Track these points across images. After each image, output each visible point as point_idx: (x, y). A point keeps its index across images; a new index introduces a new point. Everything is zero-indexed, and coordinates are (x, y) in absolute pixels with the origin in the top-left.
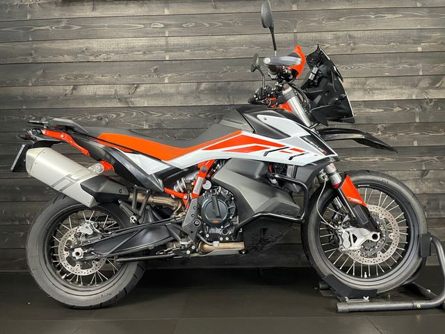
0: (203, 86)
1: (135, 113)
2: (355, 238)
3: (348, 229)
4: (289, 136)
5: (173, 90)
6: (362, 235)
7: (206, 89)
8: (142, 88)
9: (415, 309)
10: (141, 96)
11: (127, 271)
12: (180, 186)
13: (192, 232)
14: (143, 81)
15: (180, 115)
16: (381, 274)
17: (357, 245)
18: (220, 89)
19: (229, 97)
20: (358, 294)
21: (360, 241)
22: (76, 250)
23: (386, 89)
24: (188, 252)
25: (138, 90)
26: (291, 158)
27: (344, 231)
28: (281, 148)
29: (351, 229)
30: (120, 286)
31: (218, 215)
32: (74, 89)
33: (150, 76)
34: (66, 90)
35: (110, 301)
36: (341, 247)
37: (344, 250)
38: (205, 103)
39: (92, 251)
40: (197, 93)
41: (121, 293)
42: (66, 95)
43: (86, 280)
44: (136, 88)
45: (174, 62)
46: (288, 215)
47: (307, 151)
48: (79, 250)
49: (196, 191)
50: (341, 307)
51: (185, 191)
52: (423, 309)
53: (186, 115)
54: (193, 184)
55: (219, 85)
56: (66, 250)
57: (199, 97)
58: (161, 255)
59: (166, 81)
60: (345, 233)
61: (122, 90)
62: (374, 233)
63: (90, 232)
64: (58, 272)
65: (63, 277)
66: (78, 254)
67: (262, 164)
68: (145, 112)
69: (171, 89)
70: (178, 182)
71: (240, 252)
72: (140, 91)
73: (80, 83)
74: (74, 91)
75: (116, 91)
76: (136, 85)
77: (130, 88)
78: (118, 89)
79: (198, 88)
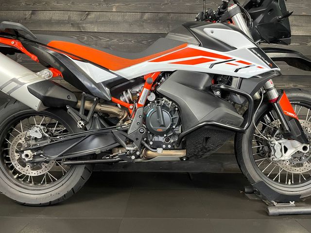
0: (146, 16)
1: (86, 38)
2: (286, 149)
3: (280, 141)
4: (237, 49)
5: (119, 19)
6: (293, 146)
7: (149, 19)
8: (92, 16)
10: (92, 23)
12: (126, 97)
13: (137, 139)
14: (94, 8)
15: (126, 40)
16: (303, 181)
17: (287, 156)
18: (161, 19)
19: (169, 27)
20: (285, 199)
21: (290, 152)
22: (26, 152)
23: (302, 26)
24: (133, 157)
25: (89, 17)
26: (236, 71)
27: (276, 143)
28: (228, 60)
29: (283, 141)
30: (68, 186)
31: (163, 124)
32: (32, 14)
33: (99, 5)
34: (26, 15)
35: (58, 200)
36: (272, 157)
37: (275, 159)
38: (148, 31)
39: (41, 154)
40: (141, 22)
41: (69, 193)
42: (26, 19)
43: (37, 180)
44: (88, 15)
46: (232, 124)
47: (253, 63)
48: (29, 152)
49: (142, 101)
50: (272, 211)
51: (131, 102)
53: (131, 41)
54: (138, 95)
55: (161, 15)
56: (17, 152)
57: (142, 26)
58: (107, 159)
59: (114, 10)
60: (277, 144)
61: (75, 16)
62: (304, 145)
63: (39, 136)
64: (11, 172)
65: (15, 177)
66: (27, 156)
67: (207, 77)
68: (96, 37)
69: (118, 18)
70: (124, 93)
71: (181, 159)
72: (91, 18)
73: (37, 8)
74: (32, 16)
75: (69, 17)
76: (87, 12)
77: (82, 15)
78: (71, 15)
79: (142, 17)
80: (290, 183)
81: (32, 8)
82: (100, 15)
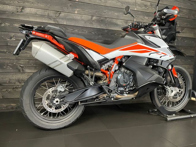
0: (94, 18)
2: (172, 91)
3: (170, 88)
4: (160, 47)
5: (79, 18)
6: (175, 90)
7: (96, 20)
8: (62, 15)
9: (191, 118)
10: (63, 19)
11: (79, 109)
13: (114, 90)
14: (64, 10)
15: (83, 31)
17: (173, 94)
18: (102, 20)
19: (106, 25)
20: (171, 113)
21: (174, 93)
24: (112, 99)
25: (61, 15)
26: (161, 57)
27: (169, 88)
28: (157, 52)
29: (171, 88)
31: (126, 82)
33: (67, 8)
34: (18, 9)
36: (167, 95)
37: (168, 96)
38: (95, 26)
39: (65, 100)
40: (91, 21)
42: (18, 12)
44: (60, 14)
45: (80, 3)
47: (168, 54)
48: (58, 99)
49: (113, 70)
50: (168, 119)
51: (108, 70)
52: (194, 117)
53: (85, 32)
54: (112, 67)
55: (102, 18)
57: (92, 23)
59: (76, 12)
61: (52, 14)
62: (180, 89)
63: (63, 90)
64: (39, 111)
65: (42, 114)
66: (57, 101)
67: (147, 59)
68: (65, 28)
69: (78, 17)
70: (103, 65)
72: (62, 16)
73: (27, 6)
74: (23, 10)
75: (48, 14)
76: (59, 12)
77: (56, 13)
78: (49, 13)
79: (92, 19)
80: (171, 106)
81: (22, 5)
82: (67, 15)
